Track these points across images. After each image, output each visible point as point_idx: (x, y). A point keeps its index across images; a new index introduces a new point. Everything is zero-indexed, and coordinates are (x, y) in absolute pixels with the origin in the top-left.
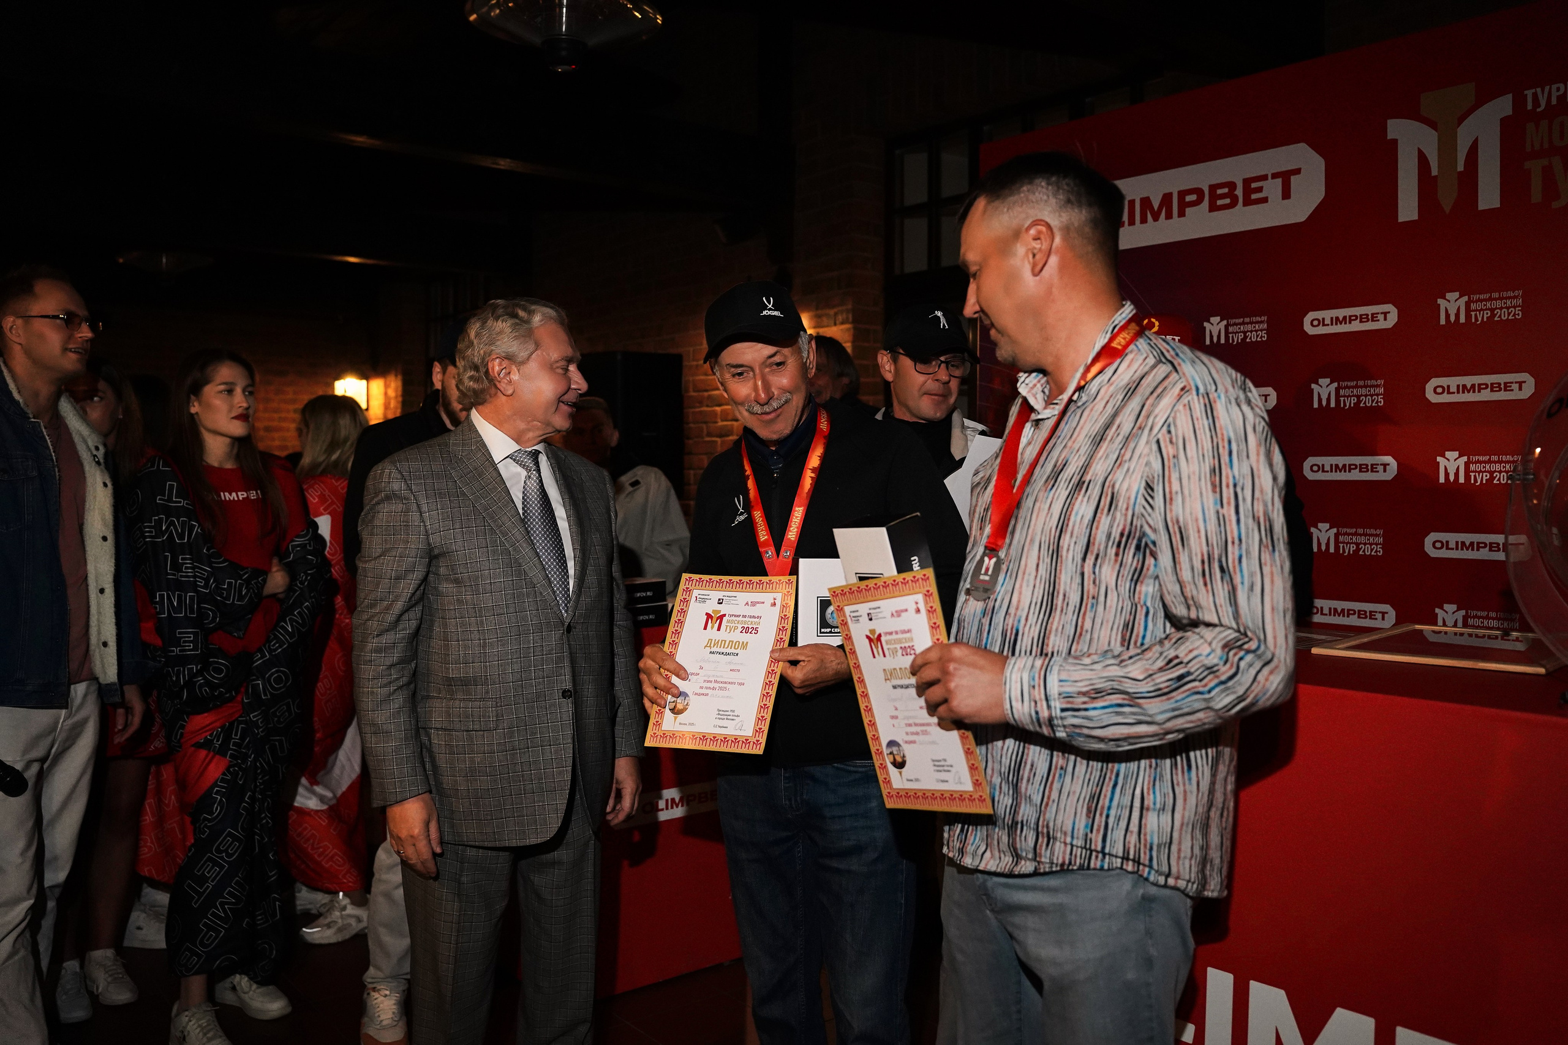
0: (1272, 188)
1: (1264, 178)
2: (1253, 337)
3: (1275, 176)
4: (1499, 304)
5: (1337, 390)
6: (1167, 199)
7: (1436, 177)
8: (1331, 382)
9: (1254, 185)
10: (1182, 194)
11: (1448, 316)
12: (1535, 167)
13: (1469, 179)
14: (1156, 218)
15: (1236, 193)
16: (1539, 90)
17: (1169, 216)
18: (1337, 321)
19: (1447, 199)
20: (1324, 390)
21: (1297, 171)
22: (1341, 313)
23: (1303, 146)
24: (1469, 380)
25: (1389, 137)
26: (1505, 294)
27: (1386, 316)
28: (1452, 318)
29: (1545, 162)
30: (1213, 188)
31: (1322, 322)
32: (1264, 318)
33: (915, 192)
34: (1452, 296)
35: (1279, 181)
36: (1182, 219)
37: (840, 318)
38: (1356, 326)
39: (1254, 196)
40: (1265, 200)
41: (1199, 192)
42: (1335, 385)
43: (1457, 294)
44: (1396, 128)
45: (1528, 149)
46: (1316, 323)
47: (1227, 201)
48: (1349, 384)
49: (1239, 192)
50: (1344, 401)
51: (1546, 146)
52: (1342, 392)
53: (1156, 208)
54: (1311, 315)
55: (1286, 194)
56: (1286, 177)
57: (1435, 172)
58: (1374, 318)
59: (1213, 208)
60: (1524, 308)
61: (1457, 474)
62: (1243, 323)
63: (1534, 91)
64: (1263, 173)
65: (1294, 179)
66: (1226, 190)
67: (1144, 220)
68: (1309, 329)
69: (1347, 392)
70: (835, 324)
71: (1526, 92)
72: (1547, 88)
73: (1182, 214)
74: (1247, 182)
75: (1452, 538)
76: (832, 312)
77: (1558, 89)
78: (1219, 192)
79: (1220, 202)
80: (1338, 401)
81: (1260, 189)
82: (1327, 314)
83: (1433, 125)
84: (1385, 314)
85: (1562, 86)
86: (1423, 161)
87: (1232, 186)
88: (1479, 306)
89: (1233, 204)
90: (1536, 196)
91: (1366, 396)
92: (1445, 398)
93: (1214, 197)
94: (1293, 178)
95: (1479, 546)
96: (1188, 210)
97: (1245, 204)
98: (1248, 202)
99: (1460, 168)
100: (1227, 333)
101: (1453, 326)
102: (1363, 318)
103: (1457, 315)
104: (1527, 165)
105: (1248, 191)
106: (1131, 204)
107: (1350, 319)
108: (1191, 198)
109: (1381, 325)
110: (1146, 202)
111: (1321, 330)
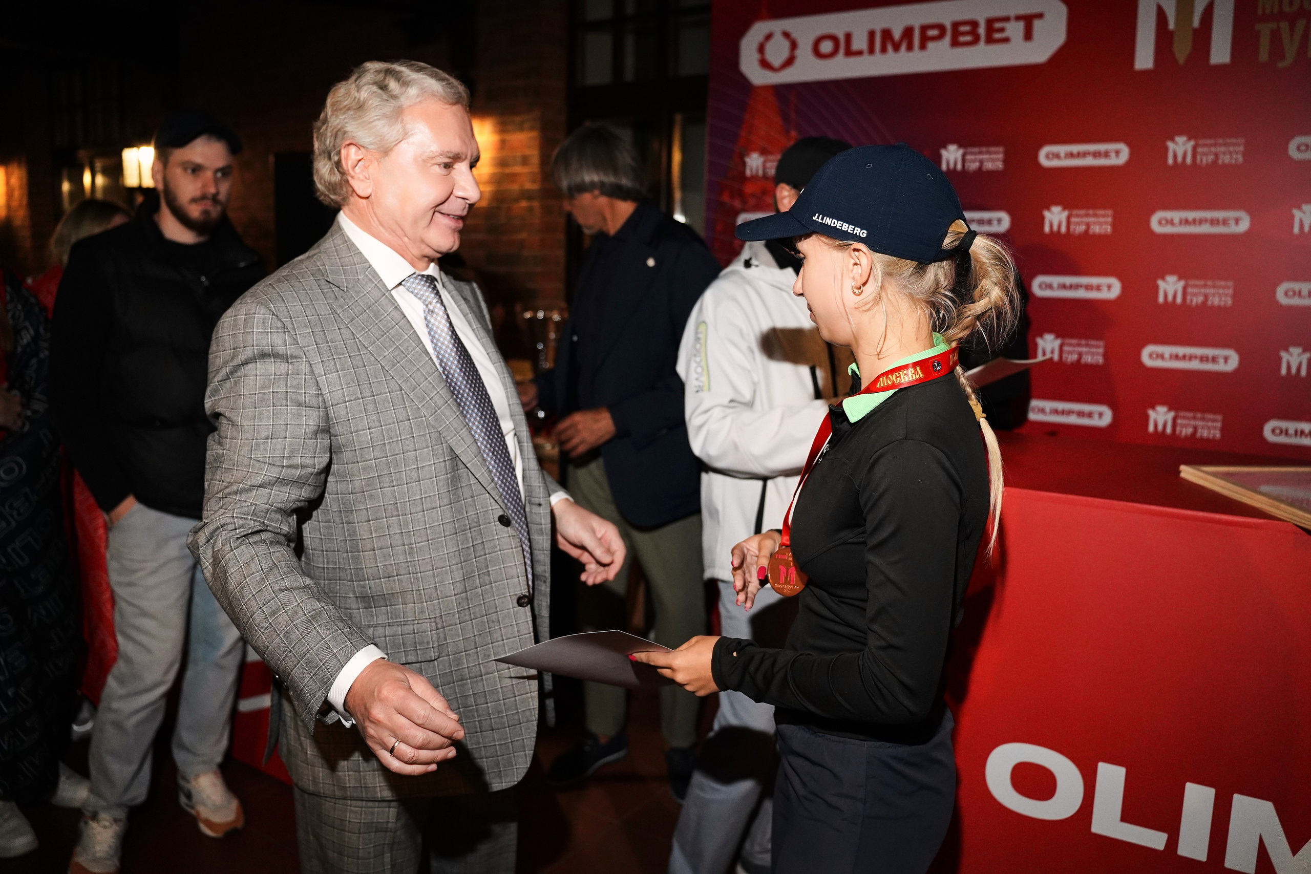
0: (1015, 30)
1: (1007, 19)
2: (989, 166)
3: (1018, 18)
4: (1223, 149)
5: (1069, 217)
6: (908, 33)
7: (1171, 33)
8: (1062, 210)
9: (998, 25)
10: (924, 28)
11: (1175, 156)
12: (1265, 30)
13: (1203, 36)
14: (896, 48)
15: (979, 31)
17: (910, 48)
18: (1071, 155)
19: (1182, 51)
20: (1055, 217)
21: (1040, 16)
22: (1075, 148)
24: (1191, 215)
26: (1229, 141)
27: (1118, 154)
28: (1179, 160)
29: (1273, 25)
30: (956, 25)
31: (1057, 156)
32: (1000, 149)
34: (1181, 140)
35: (1021, 23)
36: (924, 54)
37: (527, 125)
38: (1089, 161)
39: (997, 36)
40: (1006, 40)
41: (941, 28)
42: (1067, 212)
43: (1186, 138)
45: (1260, 12)
46: (1051, 156)
47: (968, 38)
48: (1081, 212)
49: (982, 31)
50: (1074, 227)
51: (1276, 10)
52: (1072, 220)
53: (896, 40)
54: (1047, 149)
55: (1028, 35)
56: (1028, 20)
57: (1172, 26)
58: (1106, 154)
59: (955, 43)
60: (1245, 154)
61: (1175, 296)
62: (980, 153)
64: (1006, 15)
65: (1037, 24)
66: (967, 28)
67: (884, 50)
68: (1044, 162)
69: (1079, 219)
70: (521, 129)
73: (923, 47)
74: (990, 22)
75: (1167, 350)
76: (518, 119)
78: (963, 29)
79: (962, 39)
80: (1068, 228)
81: (1002, 30)
82: (1062, 149)
84: (1117, 152)
86: (1161, 15)
87: (974, 24)
88: (1205, 150)
89: (976, 40)
90: (1264, 55)
91: (1095, 224)
92: (1168, 230)
93: (956, 33)
94: (1035, 21)
95: (1191, 358)
97: (987, 42)
98: (990, 40)
99: (1196, 23)
100: (964, 161)
101: (1179, 167)
102: (1096, 155)
103: (1184, 157)
104: (1258, 27)
105: (990, 30)
106: (872, 34)
107: (1084, 155)
108: (933, 33)
109: (1113, 161)
110: (887, 34)
111: (1055, 163)
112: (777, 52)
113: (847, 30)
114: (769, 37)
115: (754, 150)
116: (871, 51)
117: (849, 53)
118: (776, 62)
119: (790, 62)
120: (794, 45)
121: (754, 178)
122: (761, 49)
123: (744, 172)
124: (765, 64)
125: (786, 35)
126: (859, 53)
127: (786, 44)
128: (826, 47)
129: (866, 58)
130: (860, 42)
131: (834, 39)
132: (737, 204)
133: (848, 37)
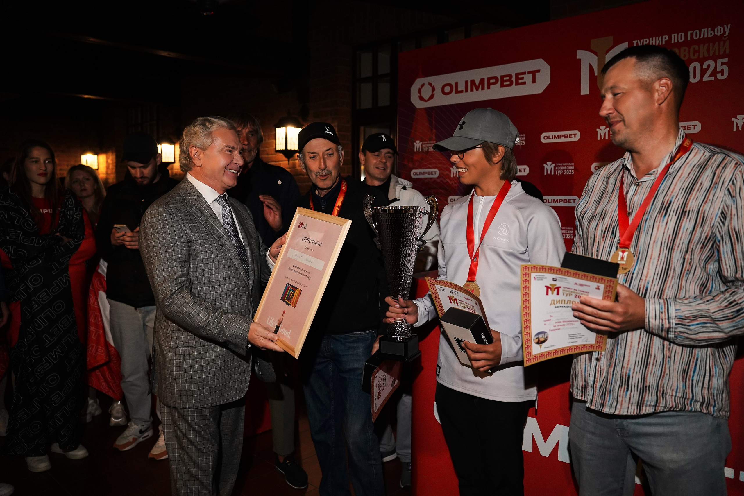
0: (528, 78)
1: (524, 73)
3: (529, 73)
5: (555, 167)
6: (482, 81)
7: (596, 76)
8: (552, 164)
9: (520, 76)
10: (489, 79)
11: (601, 136)
14: (477, 89)
15: (512, 79)
16: (639, 41)
17: (483, 89)
18: (555, 137)
20: (549, 167)
21: (539, 71)
22: (556, 134)
23: (541, 60)
25: (578, 58)
27: (575, 136)
28: (603, 138)
30: (502, 77)
31: (548, 138)
32: (524, 135)
33: (366, 71)
34: (603, 128)
35: (531, 75)
36: (488, 90)
38: (563, 140)
39: (520, 81)
40: (524, 83)
41: (496, 78)
42: (554, 165)
43: (605, 127)
44: (581, 54)
46: (546, 138)
47: (508, 83)
48: (560, 164)
49: (514, 79)
50: (557, 172)
52: (556, 168)
53: (477, 84)
54: (544, 134)
55: (534, 81)
56: (534, 73)
57: (596, 74)
58: (570, 136)
59: (502, 86)
63: (636, 41)
64: (523, 71)
66: (508, 78)
67: (472, 90)
68: (543, 141)
69: (559, 168)
71: (633, 42)
72: (642, 41)
73: (489, 88)
74: (517, 75)
77: (646, 41)
78: (505, 79)
79: (505, 83)
80: (555, 172)
81: (522, 78)
82: (550, 134)
83: (595, 53)
84: (575, 135)
85: (648, 40)
87: (510, 76)
89: (511, 84)
91: (566, 170)
93: (503, 81)
94: (537, 74)
96: (491, 86)
97: (516, 85)
98: (517, 84)
101: (603, 141)
102: (566, 136)
103: (605, 136)
105: (517, 79)
106: (466, 82)
107: (561, 136)
108: (492, 81)
109: (573, 139)
110: (473, 82)
111: (548, 141)
112: (426, 92)
113: (456, 81)
114: (423, 85)
115: (418, 140)
116: (467, 91)
117: (457, 92)
118: (426, 97)
119: (432, 97)
120: (433, 89)
121: (418, 152)
122: (420, 91)
123: (414, 150)
124: (421, 98)
125: (430, 84)
126: (461, 92)
127: (431, 88)
128: (447, 89)
129: (464, 93)
130: (462, 87)
131: (450, 85)
132: (411, 165)
133: (456, 84)
